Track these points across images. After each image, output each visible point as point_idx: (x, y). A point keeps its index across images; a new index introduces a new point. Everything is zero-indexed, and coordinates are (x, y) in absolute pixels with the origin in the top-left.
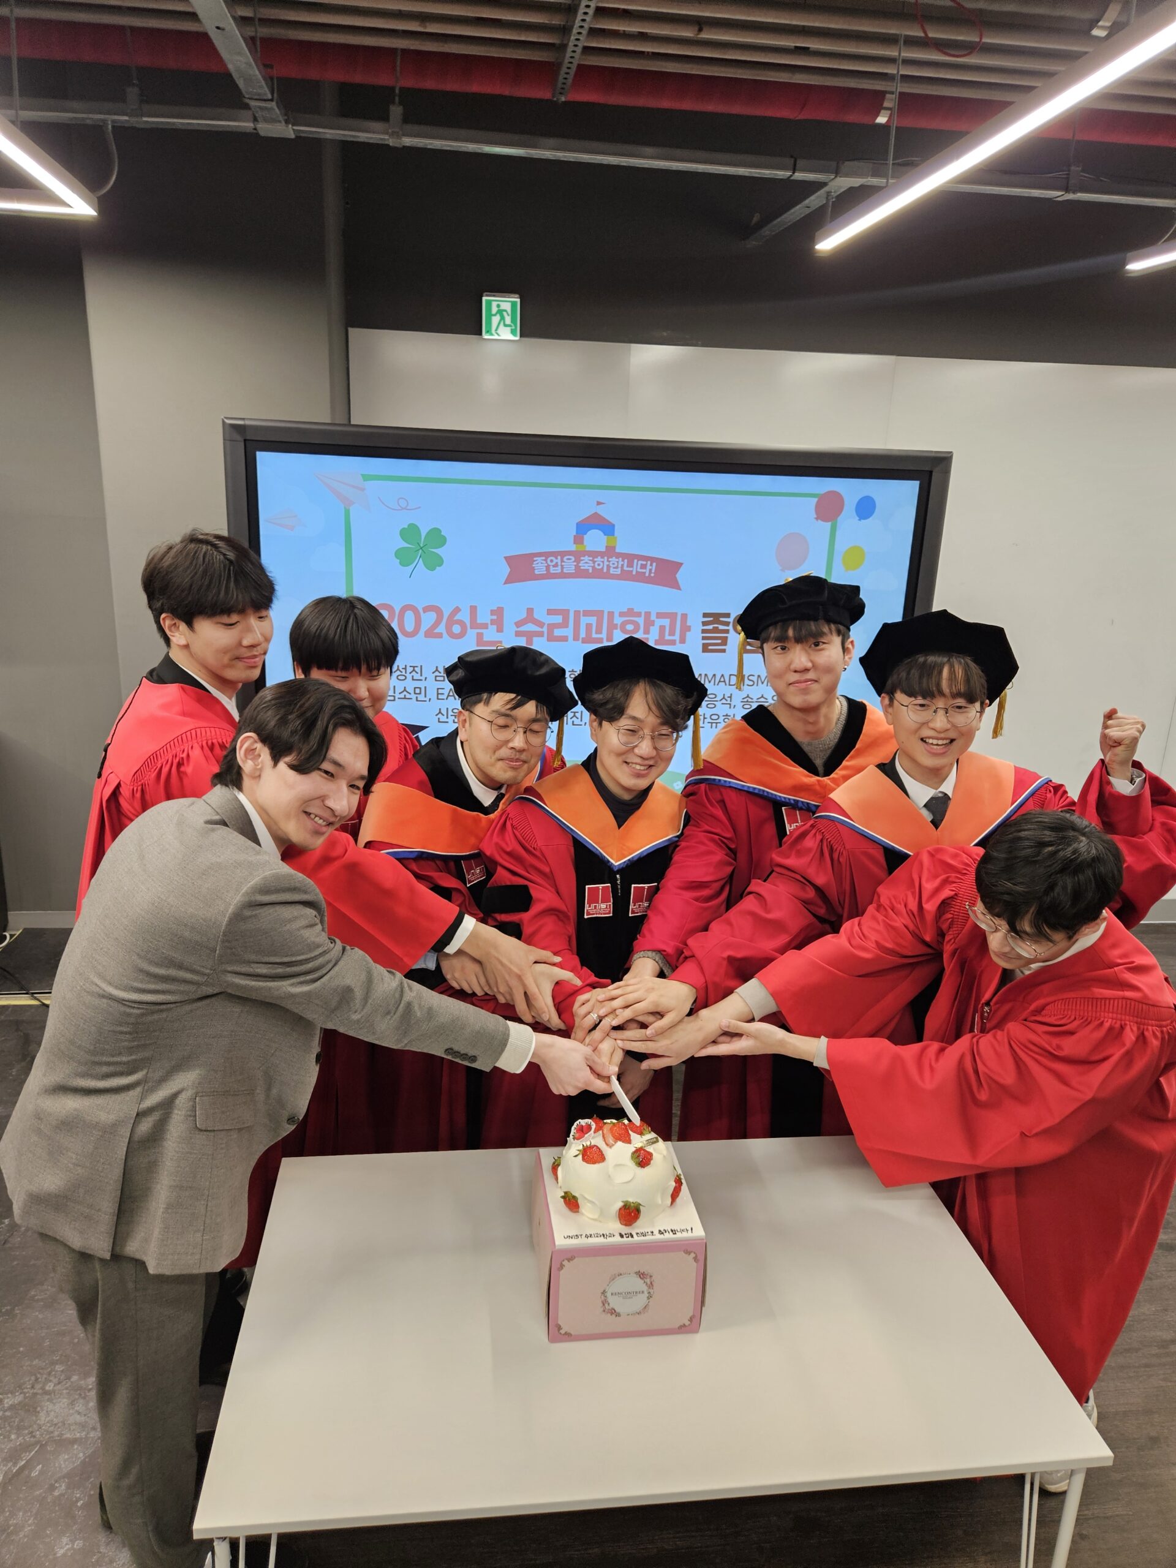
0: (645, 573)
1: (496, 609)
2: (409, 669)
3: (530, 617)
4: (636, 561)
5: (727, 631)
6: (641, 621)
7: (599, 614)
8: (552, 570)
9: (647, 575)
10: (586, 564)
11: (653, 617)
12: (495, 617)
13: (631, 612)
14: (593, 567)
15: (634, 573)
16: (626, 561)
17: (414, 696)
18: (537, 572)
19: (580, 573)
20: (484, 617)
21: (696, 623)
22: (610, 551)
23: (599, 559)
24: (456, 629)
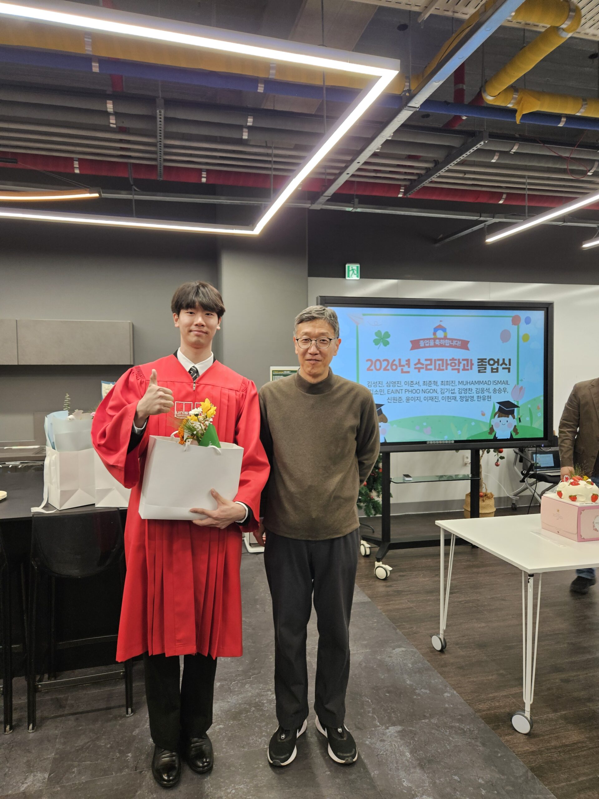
0: (457, 345)
1: (407, 359)
2: (378, 383)
3: (419, 362)
4: (454, 341)
5: (486, 365)
6: (457, 362)
7: (442, 360)
8: (426, 345)
9: (458, 345)
10: (437, 342)
11: (461, 361)
12: (407, 363)
13: (453, 359)
14: (440, 344)
15: (454, 345)
16: (451, 341)
17: (379, 393)
18: (421, 346)
19: (435, 346)
20: (403, 362)
21: (475, 362)
22: (445, 338)
23: (442, 341)
24: (394, 367)
